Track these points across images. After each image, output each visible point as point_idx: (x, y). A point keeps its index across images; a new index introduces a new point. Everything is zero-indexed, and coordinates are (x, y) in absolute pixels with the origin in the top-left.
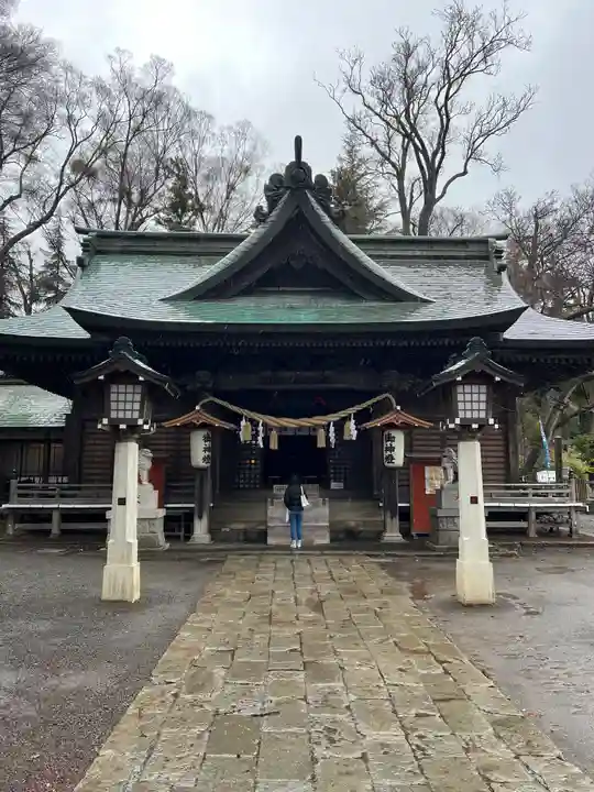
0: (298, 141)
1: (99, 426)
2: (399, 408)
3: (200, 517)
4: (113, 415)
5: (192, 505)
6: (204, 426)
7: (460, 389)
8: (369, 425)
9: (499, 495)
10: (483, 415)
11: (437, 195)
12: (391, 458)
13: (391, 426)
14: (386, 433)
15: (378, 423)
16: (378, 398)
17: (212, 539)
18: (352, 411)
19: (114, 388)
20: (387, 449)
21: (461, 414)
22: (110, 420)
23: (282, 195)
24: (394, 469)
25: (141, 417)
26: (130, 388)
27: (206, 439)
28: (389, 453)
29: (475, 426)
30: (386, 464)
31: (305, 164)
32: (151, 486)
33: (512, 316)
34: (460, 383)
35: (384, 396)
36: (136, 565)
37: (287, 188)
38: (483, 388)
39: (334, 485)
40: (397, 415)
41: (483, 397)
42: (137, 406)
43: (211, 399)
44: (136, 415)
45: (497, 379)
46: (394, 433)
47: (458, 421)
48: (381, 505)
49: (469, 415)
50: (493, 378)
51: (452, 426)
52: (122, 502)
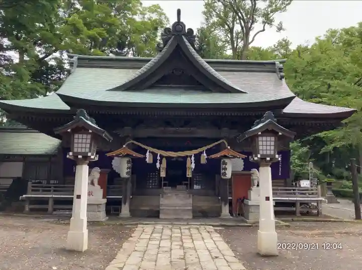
0: (179, 12)
1: (68, 156)
2: (229, 147)
3: (125, 204)
4: (75, 150)
5: (121, 197)
6: (127, 155)
7: (260, 139)
8: (213, 156)
9: (280, 193)
10: (272, 153)
11: (250, 41)
12: (225, 174)
13: (225, 157)
14: (222, 160)
15: (218, 155)
16: (219, 142)
17: (131, 215)
18: (205, 148)
19: (76, 136)
20: (223, 169)
21: (261, 152)
22: (74, 153)
23: (170, 38)
24: (226, 180)
25: (90, 151)
26: (85, 136)
27: (128, 162)
28: (224, 171)
29: (268, 159)
30: (222, 177)
31: (182, 23)
32: (99, 187)
33: (287, 101)
34: (260, 135)
35: (221, 141)
36: (85, 231)
37: (173, 35)
38: (273, 139)
39: (196, 187)
40: (228, 151)
41: (273, 143)
42: (88, 146)
43: (132, 141)
44: (87, 150)
45: (280, 134)
46: (227, 160)
47: (259, 156)
48: (220, 198)
49: (265, 153)
50: (278, 133)
51: (256, 159)
52: (79, 197)
